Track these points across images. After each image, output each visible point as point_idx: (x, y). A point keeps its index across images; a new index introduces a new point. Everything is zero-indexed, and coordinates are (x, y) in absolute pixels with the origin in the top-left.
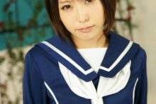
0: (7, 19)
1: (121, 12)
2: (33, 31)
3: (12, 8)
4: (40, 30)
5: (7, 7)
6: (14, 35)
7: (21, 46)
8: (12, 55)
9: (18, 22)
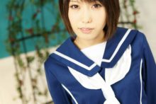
0: (35, 25)
1: (128, 16)
2: (56, 35)
3: (39, 16)
4: (62, 33)
5: (35, 16)
6: (41, 39)
7: (47, 47)
8: (40, 55)
9: (44, 28)
